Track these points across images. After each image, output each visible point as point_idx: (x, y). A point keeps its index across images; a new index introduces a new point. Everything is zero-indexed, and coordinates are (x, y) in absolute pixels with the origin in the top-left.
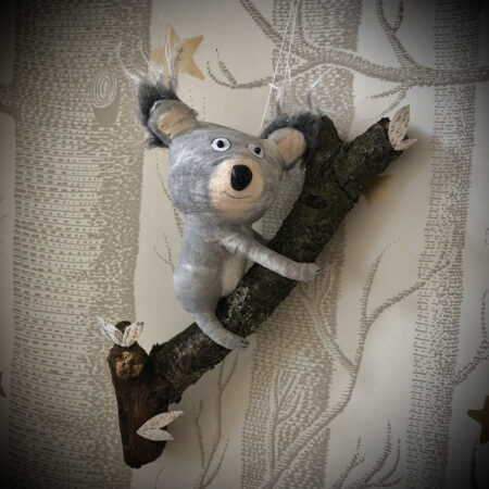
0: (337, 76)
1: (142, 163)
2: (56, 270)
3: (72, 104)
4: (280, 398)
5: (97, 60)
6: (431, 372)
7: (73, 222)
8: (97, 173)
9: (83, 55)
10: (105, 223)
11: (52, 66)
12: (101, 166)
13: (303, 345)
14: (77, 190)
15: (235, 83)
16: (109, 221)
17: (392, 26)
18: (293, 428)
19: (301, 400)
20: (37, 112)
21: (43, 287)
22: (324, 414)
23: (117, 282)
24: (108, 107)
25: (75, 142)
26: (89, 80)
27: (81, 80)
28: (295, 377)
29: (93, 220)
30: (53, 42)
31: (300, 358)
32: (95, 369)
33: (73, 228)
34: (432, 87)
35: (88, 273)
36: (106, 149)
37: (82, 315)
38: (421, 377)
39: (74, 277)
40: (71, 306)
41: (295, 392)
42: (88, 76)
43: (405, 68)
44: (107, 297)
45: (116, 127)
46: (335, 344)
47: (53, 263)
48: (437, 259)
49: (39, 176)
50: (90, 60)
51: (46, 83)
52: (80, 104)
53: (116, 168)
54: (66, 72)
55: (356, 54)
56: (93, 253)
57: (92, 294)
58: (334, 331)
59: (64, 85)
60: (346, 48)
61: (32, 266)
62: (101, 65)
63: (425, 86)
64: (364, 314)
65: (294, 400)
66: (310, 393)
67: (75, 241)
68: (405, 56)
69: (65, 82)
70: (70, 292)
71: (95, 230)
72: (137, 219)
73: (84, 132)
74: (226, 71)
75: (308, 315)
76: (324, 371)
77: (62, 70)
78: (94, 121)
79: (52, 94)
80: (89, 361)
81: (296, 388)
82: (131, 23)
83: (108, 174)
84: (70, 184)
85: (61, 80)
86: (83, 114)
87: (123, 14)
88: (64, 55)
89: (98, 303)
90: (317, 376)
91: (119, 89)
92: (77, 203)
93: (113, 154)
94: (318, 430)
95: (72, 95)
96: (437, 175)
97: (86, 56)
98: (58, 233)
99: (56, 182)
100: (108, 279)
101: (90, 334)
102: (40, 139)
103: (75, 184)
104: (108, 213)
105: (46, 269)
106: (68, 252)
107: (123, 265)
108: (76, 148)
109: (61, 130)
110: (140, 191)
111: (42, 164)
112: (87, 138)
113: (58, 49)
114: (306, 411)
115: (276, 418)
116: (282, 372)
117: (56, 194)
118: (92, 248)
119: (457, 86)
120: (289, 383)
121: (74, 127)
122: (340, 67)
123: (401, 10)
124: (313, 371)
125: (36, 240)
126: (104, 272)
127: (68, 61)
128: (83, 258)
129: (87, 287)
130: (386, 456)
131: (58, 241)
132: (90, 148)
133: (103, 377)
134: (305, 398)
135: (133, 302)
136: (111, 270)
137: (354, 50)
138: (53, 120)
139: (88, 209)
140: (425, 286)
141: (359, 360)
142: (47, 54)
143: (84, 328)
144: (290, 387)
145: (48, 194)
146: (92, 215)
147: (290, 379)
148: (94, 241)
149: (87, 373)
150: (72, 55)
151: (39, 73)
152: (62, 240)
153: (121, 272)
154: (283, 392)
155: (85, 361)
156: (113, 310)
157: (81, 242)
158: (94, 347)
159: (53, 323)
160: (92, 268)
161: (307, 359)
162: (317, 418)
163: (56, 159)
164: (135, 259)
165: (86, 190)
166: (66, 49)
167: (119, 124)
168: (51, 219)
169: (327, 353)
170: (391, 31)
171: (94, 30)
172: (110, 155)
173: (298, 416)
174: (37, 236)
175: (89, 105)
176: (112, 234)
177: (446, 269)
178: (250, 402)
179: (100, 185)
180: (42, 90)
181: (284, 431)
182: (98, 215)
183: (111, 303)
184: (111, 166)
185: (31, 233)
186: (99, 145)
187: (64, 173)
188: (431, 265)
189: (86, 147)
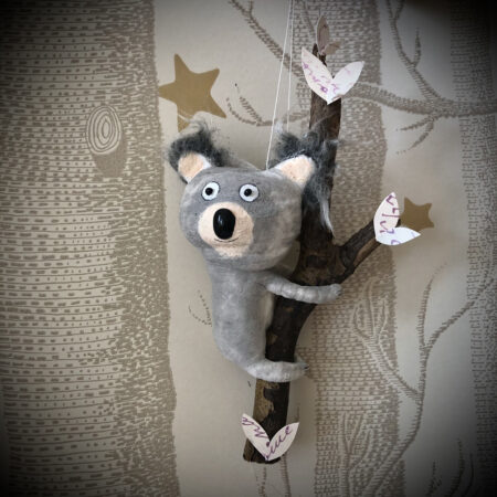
0: (365, 109)
1: (164, 215)
2: (63, 355)
3: (63, 152)
4: (349, 442)
5: (91, 98)
6: (490, 384)
7: (82, 294)
8: (108, 232)
9: (71, 92)
10: (124, 290)
11: (28, 107)
12: (111, 223)
13: (366, 384)
14: (82, 254)
15: (260, 120)
16: (130, 287)
17: (412, 61)
18: (367, 469)
19: (372, 440)
20: (13, 165)
21: (48, 380)
22: (395, 448)
23: (147, 355)
24: (112, 154)
25: (73, 198)
26: (83, 123)
27: (73, 123)
28: (362, 419)
29: (108, 288)
30: (27, 78)
31: (364, 398)
32: (131, 463)
33: (82, 302)
34: (457, 118)
35: (109, 352)
36: (116, 203)
37: (106, 402)
38: (482, 391)
39: (90, 360)
40: (91, 395)
41: (363, 433)
42: (81, 117)
43: (429, 101)
44: (136, 376)
45: (125, 177)
46: (398, 377)
47: (58, 348)
48: (481, 278)
49: (24, 243)
50: (82, 99)
51: (23, 129)
52: (75, 152)
53: (131, 224)
54: (50, 114)
55: (380, 87)
56: (112, 327)
57: (116, 376)
58: (395, 364)
59: (51, 129)
60: (370, 81)
61: (27, 356)
62: (97, 104)
63: (450, 118)
64: (422, 341)
65: (364, 442)
66: (380, 430)
67: (86, 317)
68: (428, 89)
69: (48, 125)
70: (86, 378)
71: (112, 299)
72: (165, 280)
73: (83, 185)
74: (249, 107)
75: (368, 353)
76: (390, 406)
77: (43, 112)
78: (95, 171)
79: (33, 141)
80: (121, 455)
81: (365, 428)
82: (130, 54)
83: (121, 232)
84: (71, 248)
85: (44, 123)
86: (80, 164)
87: (119, 44)
88: (44, 93)
89: (125, 385)
90: (384, 412)
91: (124, 131)
92: (85, 270)
93: (126, 208)
94: (392, 465)
95: (61, 141)
96: (472, 200)
97: (75, 94)
98: (61, 311)
99: (50, 249)
100: (135, 355)
101: (120, 424)
102: (22, 198)
103: (79, 248)
104: (126, 278)
105: (49, 357)
106: (78, 331)
107: (152, 334)
108: (74, 204)
109: (50, 185)
110: (164, 247)
111: (28, 228)
112: (89, 191)
113: (35, 86)
114: (378, 449)
115: (347, 465)
116: (347, 416)
117: (54, 264)
118: (110, 322)
119: (478, 117)
120: (356, 425)
121: (69, 180)
122: (366, 100)
123: (419, 45)
124: (380, 408)
125: (30, 323)
126: (129, 347)
127: (50, 100)
128: (99, 335)
129: (109, 369)
130: (461, 472)
131: (62, 320)
132: (93, 203)
133: (142, 471)
134: (375, 437)
135: (170, 376)
136: (138, 343)
137: (378, 83)
138: (38, 173)
139: (100, 276)
140: (475, 305)
141: (423, 387)
142: (19, 93)
143: (111, 418)
144: (358, 430)
145: (41, 265)
146: (106, 282)
147: (357, 422)
148: (112, 313)
149: (121, 470)
150: (55, 93)
151: (11, 116)
152: (68, 318)
153: (150, 344)
154: (352, 436)
155: (116, 456)
156: (146, 388)
157: (95, 316)
158: (126, 438)
159: (68, 420)
160: (113, 344)
161: (371, 397)
162: (389, 454)
163: (48, 220)
164: (168, 325)
165: (95, 253)
166: (46, 85)
167: (129, 173)
168: (49, 295)
169: (390, 387)
170: (412, 65)
171: (82, 62)
172: (121, 209)
173: (370, 456)
174: (32, 318)
175: (87, 151)
176: (134, 301)
177: (491, 287)
178: (319, 455)
179: (112, 246)
180: (18, 137)
181: (358, 475)
182: (114, 281)
183: (141, 382)
184: (124, 222)
185: (22, 316)
186: (106, 199)
187: (61, 237)
188: (477, 285)
189: (88, 203)
